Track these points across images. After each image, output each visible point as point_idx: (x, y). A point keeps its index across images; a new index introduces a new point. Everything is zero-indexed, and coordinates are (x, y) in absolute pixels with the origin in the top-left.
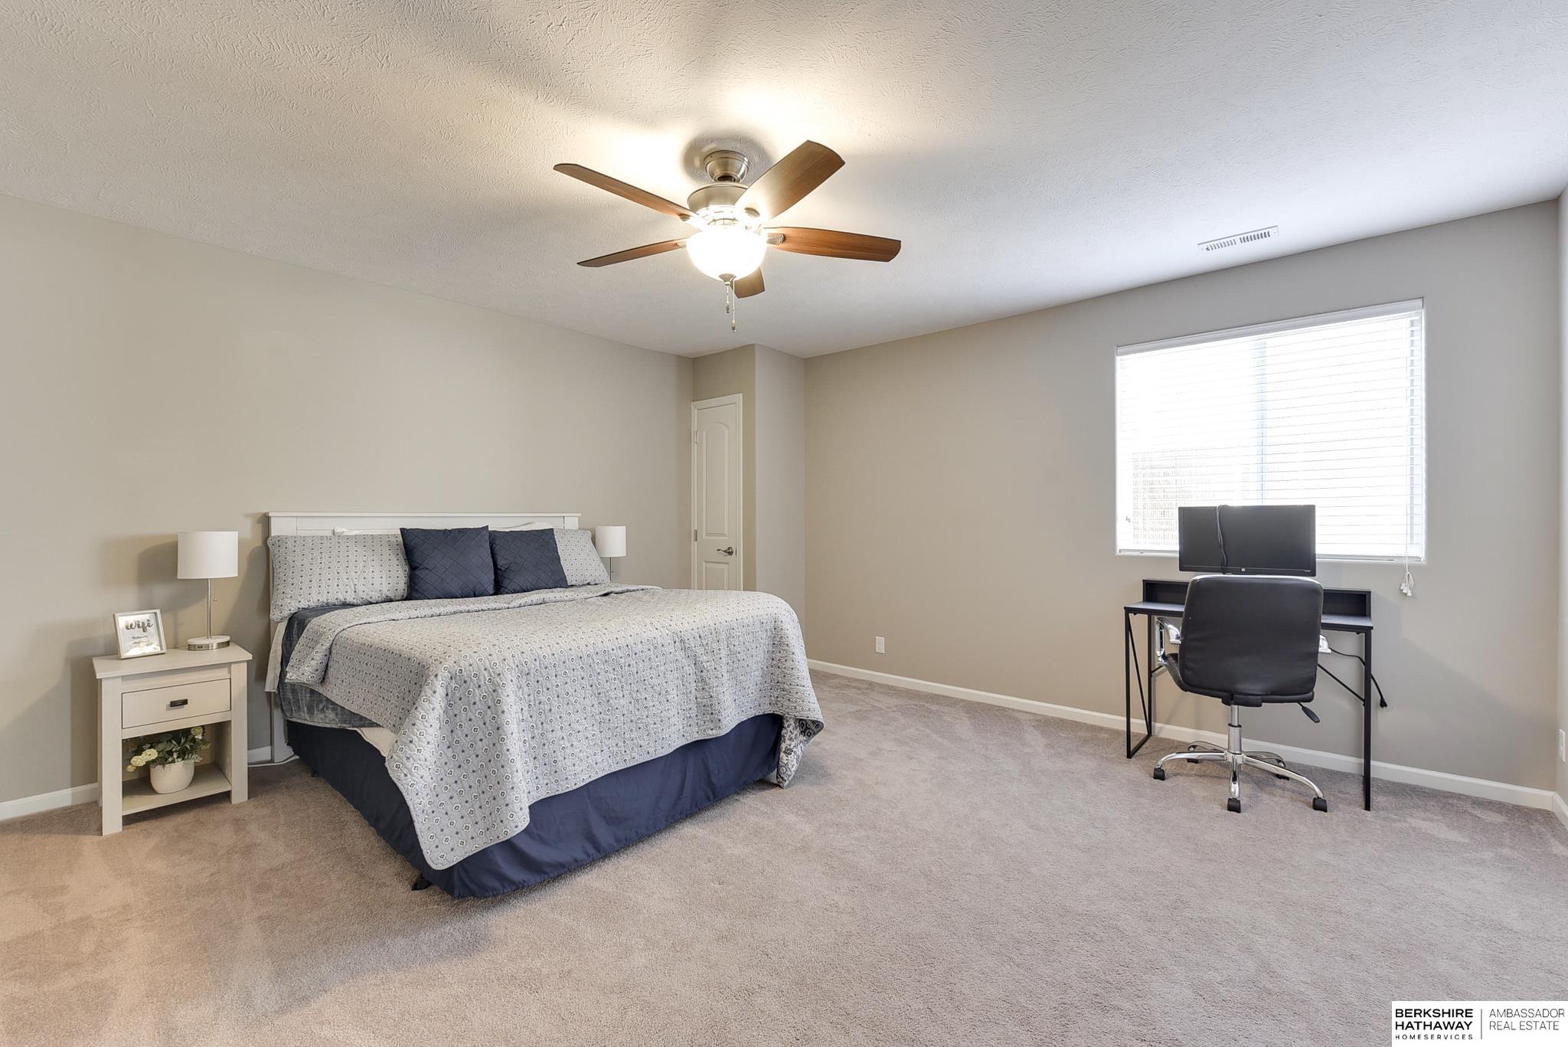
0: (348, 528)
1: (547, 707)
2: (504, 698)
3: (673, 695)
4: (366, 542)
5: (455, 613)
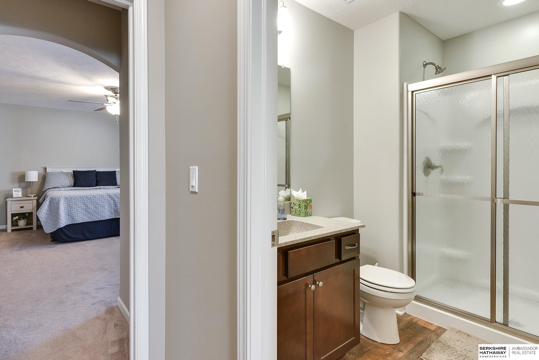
0: (64, 171)
1: (71, 206)
2: (60, 203)
3: (106, 207)
4: (65, 174)
5: (75, 190)
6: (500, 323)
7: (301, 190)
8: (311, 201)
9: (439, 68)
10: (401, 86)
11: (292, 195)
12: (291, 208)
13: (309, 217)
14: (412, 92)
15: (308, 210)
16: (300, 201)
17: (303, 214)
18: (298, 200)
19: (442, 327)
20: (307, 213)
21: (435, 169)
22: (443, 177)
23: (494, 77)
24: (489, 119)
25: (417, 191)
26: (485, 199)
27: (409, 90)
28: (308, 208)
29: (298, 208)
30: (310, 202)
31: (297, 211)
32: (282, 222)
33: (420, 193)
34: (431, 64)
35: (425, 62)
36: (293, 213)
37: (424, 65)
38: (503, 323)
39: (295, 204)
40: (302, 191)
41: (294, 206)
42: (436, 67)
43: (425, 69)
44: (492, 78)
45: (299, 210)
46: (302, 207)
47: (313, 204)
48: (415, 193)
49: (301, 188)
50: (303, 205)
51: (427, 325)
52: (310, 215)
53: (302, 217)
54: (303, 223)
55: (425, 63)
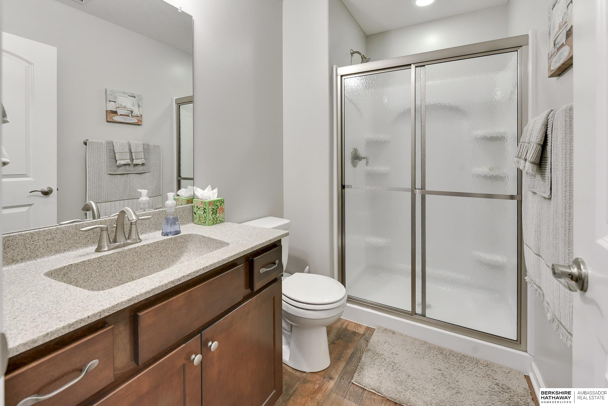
6: (419, 315)
7: (209, 188)
8: (223, 202)
9: (365, 58)
10: (331, 68)
11: (195, 195)
12: (194, 213)
13: (219, 225)
14: (342, 76)
15: (218, 215)
16: (205, 203)
17: (210, 221)
18: (202, 203)
19: (370, 327)
20: (217, 218)
21: (362, 160)
22: (369, 168)
23: (413, 66)
24: (409, 110)
25: (346, 184)
26: (406, 190)
27: (338, 74)
28: (218, 212)
29: (203, 214)
30: (221, 203)
31: (201, 218)
32: (171, 239)
33: (349, 185)
34: (358, 53)
35: (352, 50)
36: (196, 221)
37: (351, 54)
38: (421, 314)
39: (199, 208)
40: (211, 188)
41: (197, 211)
42: (362, 56)
43: (352, 57)
44: (412, 68)
45: (204, 217)
46: (207, 212)
47: (225, 206)
48: (345, 185)
49: (210, 185)
50: (209, 209)
51: (356, 328)
52: (221, 222)
53: (209, 226)
54: (204, 237)
55: (352, 52)
